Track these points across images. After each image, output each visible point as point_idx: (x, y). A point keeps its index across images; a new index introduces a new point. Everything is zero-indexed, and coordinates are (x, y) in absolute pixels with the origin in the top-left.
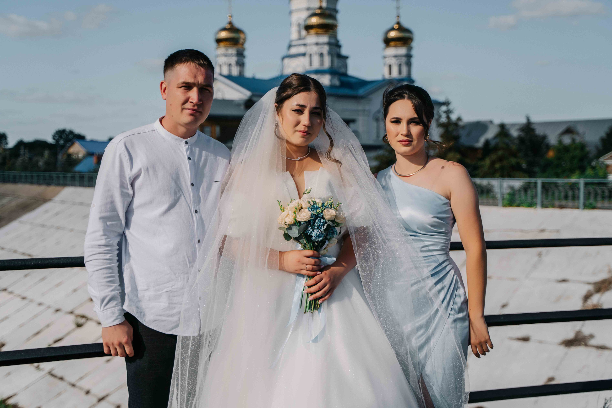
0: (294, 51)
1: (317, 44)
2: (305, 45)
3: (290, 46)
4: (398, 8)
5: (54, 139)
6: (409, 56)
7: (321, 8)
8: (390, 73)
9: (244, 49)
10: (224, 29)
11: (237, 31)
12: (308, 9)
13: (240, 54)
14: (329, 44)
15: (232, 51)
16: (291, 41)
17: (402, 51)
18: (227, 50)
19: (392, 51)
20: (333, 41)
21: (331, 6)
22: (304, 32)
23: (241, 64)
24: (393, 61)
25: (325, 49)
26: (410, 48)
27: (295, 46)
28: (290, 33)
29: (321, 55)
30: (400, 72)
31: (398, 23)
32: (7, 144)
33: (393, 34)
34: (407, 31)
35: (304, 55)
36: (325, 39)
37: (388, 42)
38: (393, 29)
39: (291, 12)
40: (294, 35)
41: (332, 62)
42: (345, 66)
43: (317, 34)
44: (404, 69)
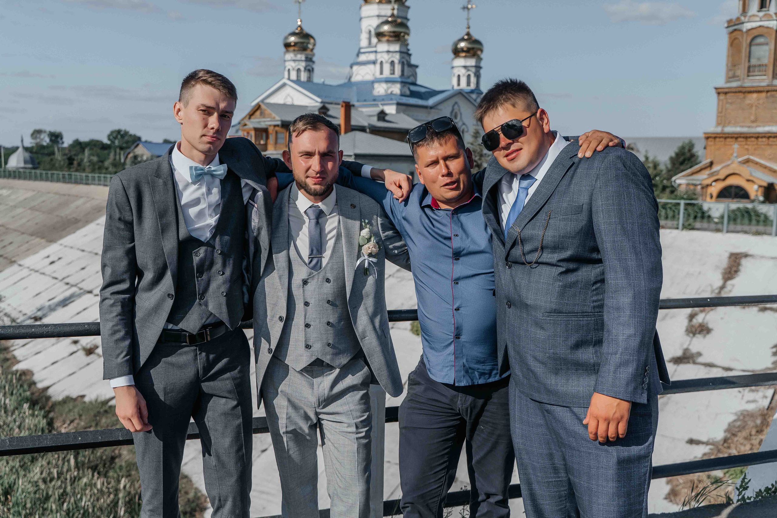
0: (363, 58)
1: (388, 52)
2: (376, 52)
3: (359, 54)
4: (468, 19)
5: (109, 139)
6: (478, 68)
7: (393, 15)
8: (459, 84)
9: (314, 55)
10: (293, 34)
11: (307, 36)
12: (378, 16)
13: (309, 60)
14: (401, 52)
15: (301, 56)
16: (360, 48)
17: (472, 62)
18: (295, 55)
19: (460, 62)
20: (404, 50)
21: (403, 14)
22: (374, 40)
23: (310, 71)
24: (463, 72)
25: (397, 58)
26: (479, 59)
27: (364, 53)
28: (359, 40)
29: (392, 63)
30: (468, 84)
31: (468, 34)
32: (63, 143)
33: (462, 45)
34: (477, 42)
35: (374, 63)
36: (396, 47)
37: (457, 52)
38: (462, 40)
39: (361, 19)
40: (364, 42)
41: (403, 71)
42: (415, 75)
43: (388, 41)
44: (473, 80)
